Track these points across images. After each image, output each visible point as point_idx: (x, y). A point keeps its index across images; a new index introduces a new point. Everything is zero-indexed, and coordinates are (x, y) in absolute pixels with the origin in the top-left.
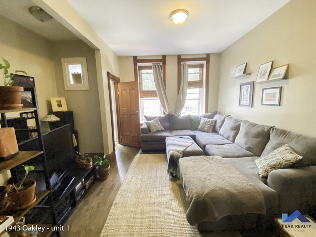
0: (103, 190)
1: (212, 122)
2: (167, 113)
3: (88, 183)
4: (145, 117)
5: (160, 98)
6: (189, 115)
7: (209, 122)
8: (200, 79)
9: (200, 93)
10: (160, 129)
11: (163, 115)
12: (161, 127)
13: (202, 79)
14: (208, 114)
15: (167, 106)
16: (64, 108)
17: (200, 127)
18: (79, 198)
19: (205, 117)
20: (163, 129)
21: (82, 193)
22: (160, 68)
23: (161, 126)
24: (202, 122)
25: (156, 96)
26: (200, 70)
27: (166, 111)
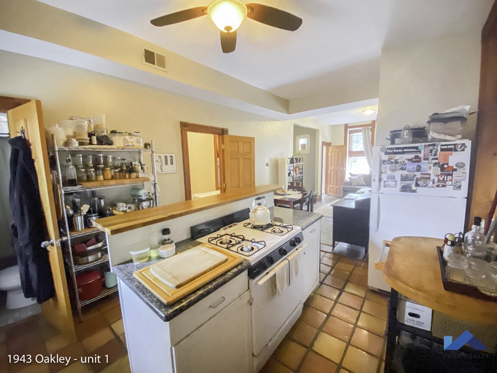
4: (350, 174)
20: (365, 184)
22: (370, 131)
25: (363, 156)
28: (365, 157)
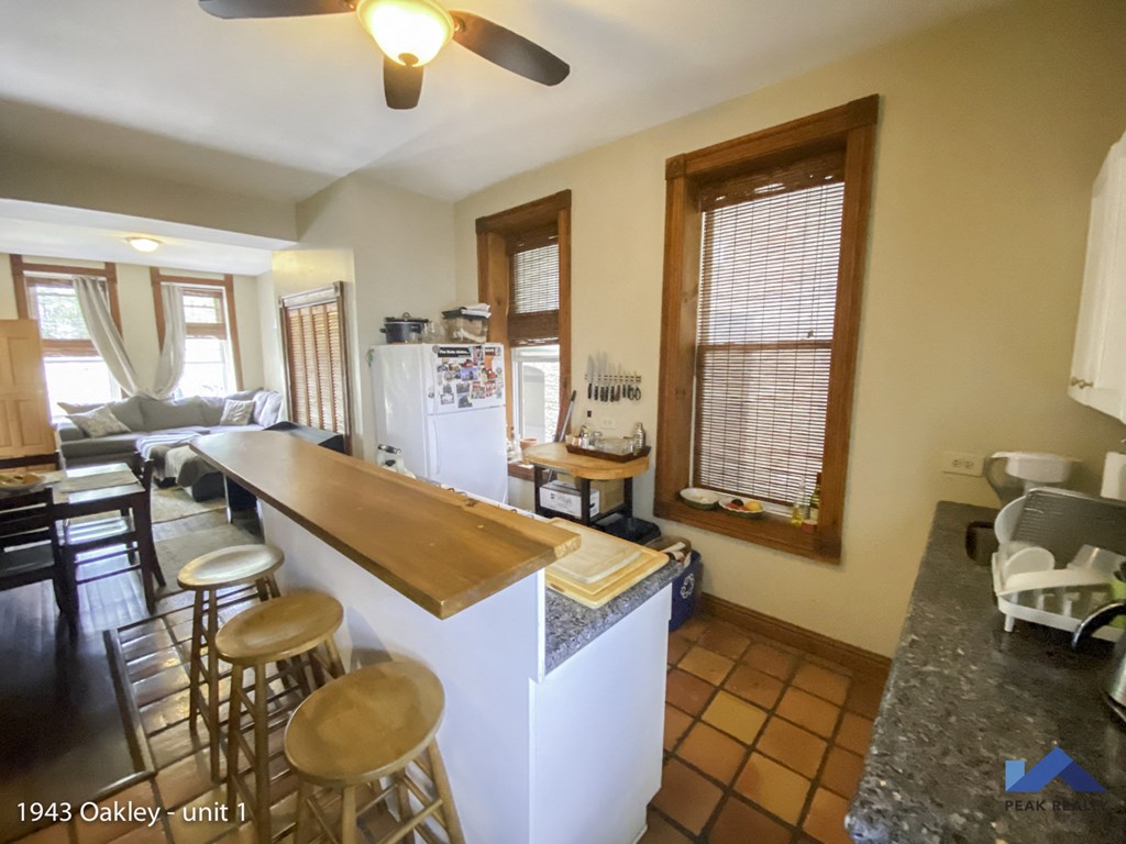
1: (248, 406)
2: (131, 395)
4: (62, 405)
5: (104, 356)
6: (197, 397)
7: (241, 406)
8: (218, 320)
9: (222, 349)
10: (116, 429)
11: (119, 399)
12: (119, 425)
13: (224, 318)
14: (242, 393)
15: (131, 375)
17: (223, 419)
19: (236, 398)
20: (125, 428)
22: (100, 288)
23: (120, 423)
24: (227, 409)
25: (94, 353)
26: (215, 302)
27: (131, 390)
28: (100, 358)
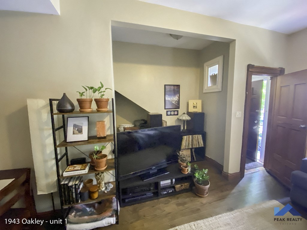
0: (185, 206)
3: (178, 186)
16: (199, 110)
18: (164, 193)
21: (170, 192)
